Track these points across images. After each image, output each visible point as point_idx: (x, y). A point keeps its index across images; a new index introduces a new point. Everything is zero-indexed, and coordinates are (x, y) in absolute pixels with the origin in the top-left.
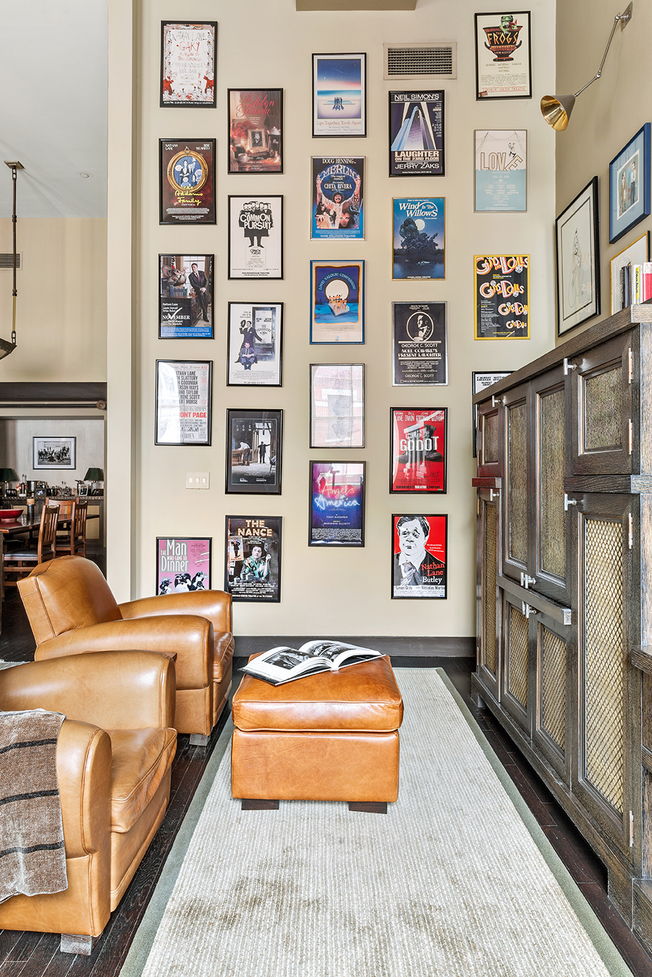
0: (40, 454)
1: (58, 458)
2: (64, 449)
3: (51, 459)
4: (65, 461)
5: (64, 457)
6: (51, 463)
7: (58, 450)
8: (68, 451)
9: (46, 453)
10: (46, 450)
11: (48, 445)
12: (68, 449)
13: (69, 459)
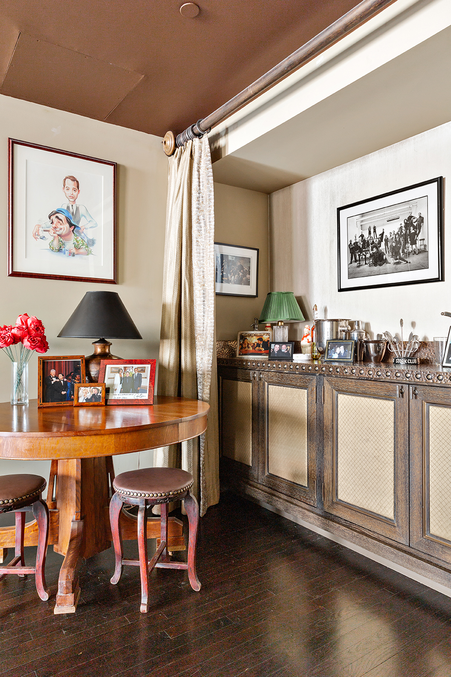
0: (354, 249)
1: (395, 252)
2: (409, 222)
3: (379, 259)
4: (413, 259)
5: (410, 247)
6: (376, 269)
7: (391, 229)
8: (419, 227)
9: (365, 243)
10: (366, 236)
11: (370, 222)
12: (421, 219)
13: (424, 251)
